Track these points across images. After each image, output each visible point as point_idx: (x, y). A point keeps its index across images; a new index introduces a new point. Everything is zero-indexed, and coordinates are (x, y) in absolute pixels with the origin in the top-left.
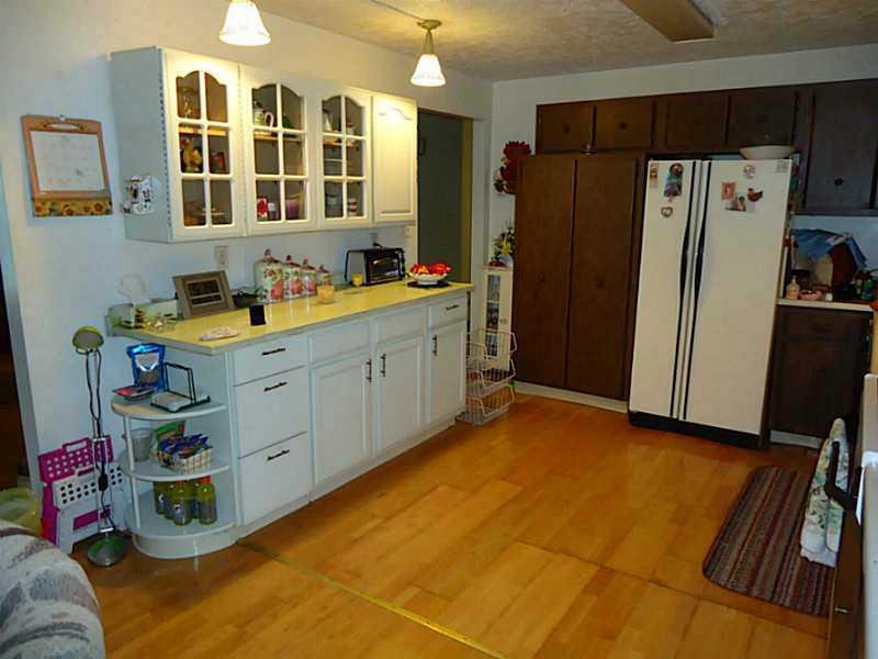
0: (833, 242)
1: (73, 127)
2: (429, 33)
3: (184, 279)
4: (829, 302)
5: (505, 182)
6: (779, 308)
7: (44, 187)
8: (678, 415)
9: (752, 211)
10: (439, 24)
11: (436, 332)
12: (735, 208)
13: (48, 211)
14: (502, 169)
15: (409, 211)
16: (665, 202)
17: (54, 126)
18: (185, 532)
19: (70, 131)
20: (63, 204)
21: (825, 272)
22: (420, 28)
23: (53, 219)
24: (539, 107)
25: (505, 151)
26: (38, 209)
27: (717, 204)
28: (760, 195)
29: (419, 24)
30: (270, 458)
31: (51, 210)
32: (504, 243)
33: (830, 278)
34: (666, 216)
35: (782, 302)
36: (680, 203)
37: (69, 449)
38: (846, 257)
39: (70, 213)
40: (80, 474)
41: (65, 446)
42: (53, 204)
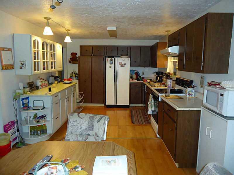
0: (135, 72)
1: (7, 50)
2: (68, 32)
3: (29, 83)
4: (136, 81)
5: (71, 61)
6: (130, 83)
7: (4, 63)
8: (115, 104)
9: (124, 66)
10: (70, 30)
11: (73, 92)
12: (122, 66)
13: (4, 69)
14: (70, 58)
15: (61, 68)
16: (110, 65)
17: (5, 49)
18: (36, 137)
19: (7, 51)
20: (7, 67)
21: (134, 76)
22: (66, 31)
23: (5, 70)
24: (80, 46)
25: (71, 54)
26: (3, 68)
27: (119, 66)
28: (126, 64)
29: (66, 30)
30: (57, 118)
31: (5, 68)
32: (73, 74)
33: (135, 77)
34: (110, 68)
35: (130, 82)
36: (113, 66)
37: (9, 124)
38: (137, 74)
39: (8, 69)
40: (13, 129)
41: (8, 123)
42: (6, 67)
